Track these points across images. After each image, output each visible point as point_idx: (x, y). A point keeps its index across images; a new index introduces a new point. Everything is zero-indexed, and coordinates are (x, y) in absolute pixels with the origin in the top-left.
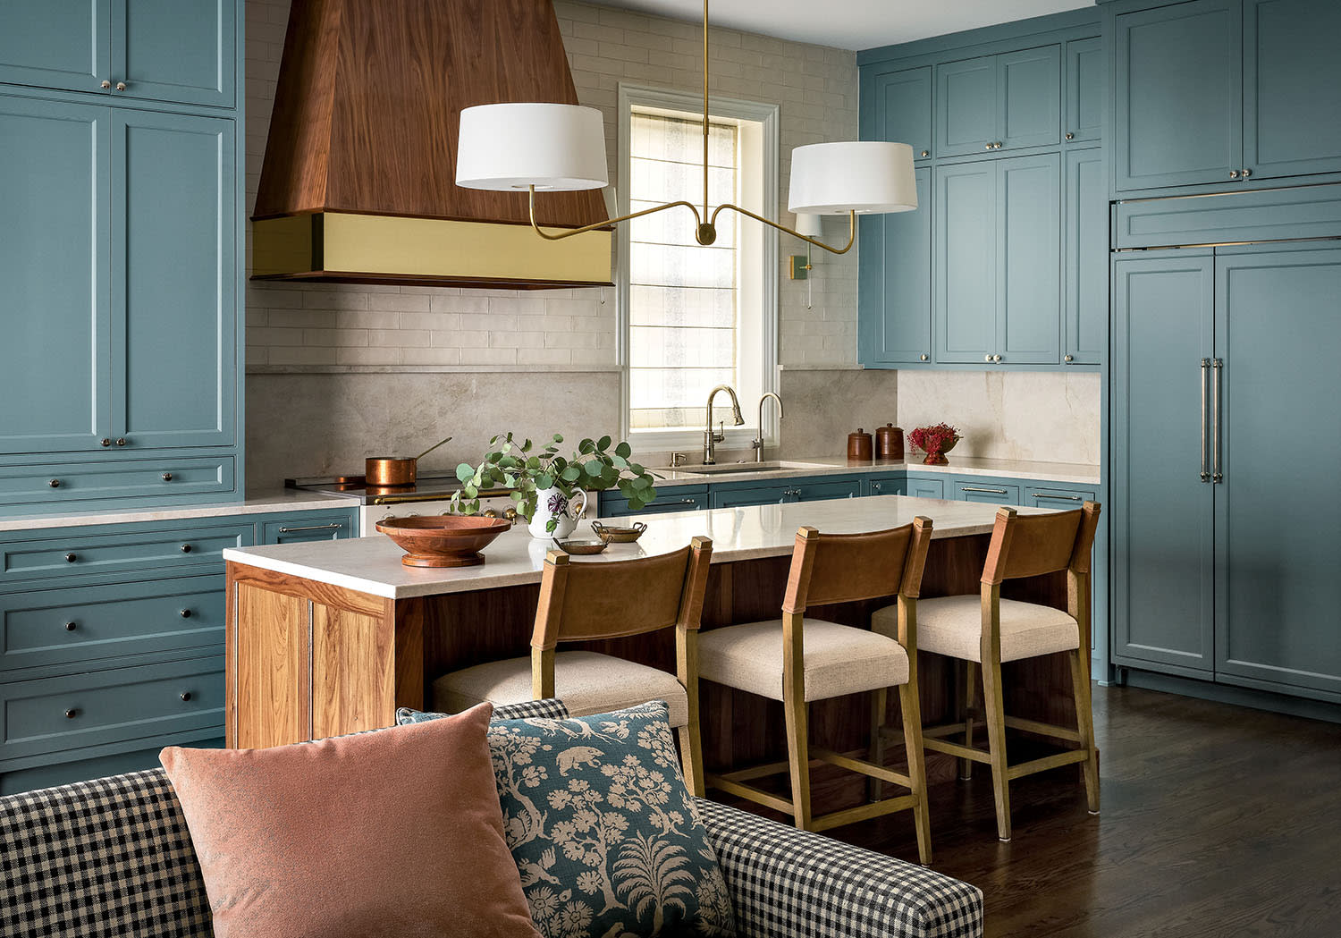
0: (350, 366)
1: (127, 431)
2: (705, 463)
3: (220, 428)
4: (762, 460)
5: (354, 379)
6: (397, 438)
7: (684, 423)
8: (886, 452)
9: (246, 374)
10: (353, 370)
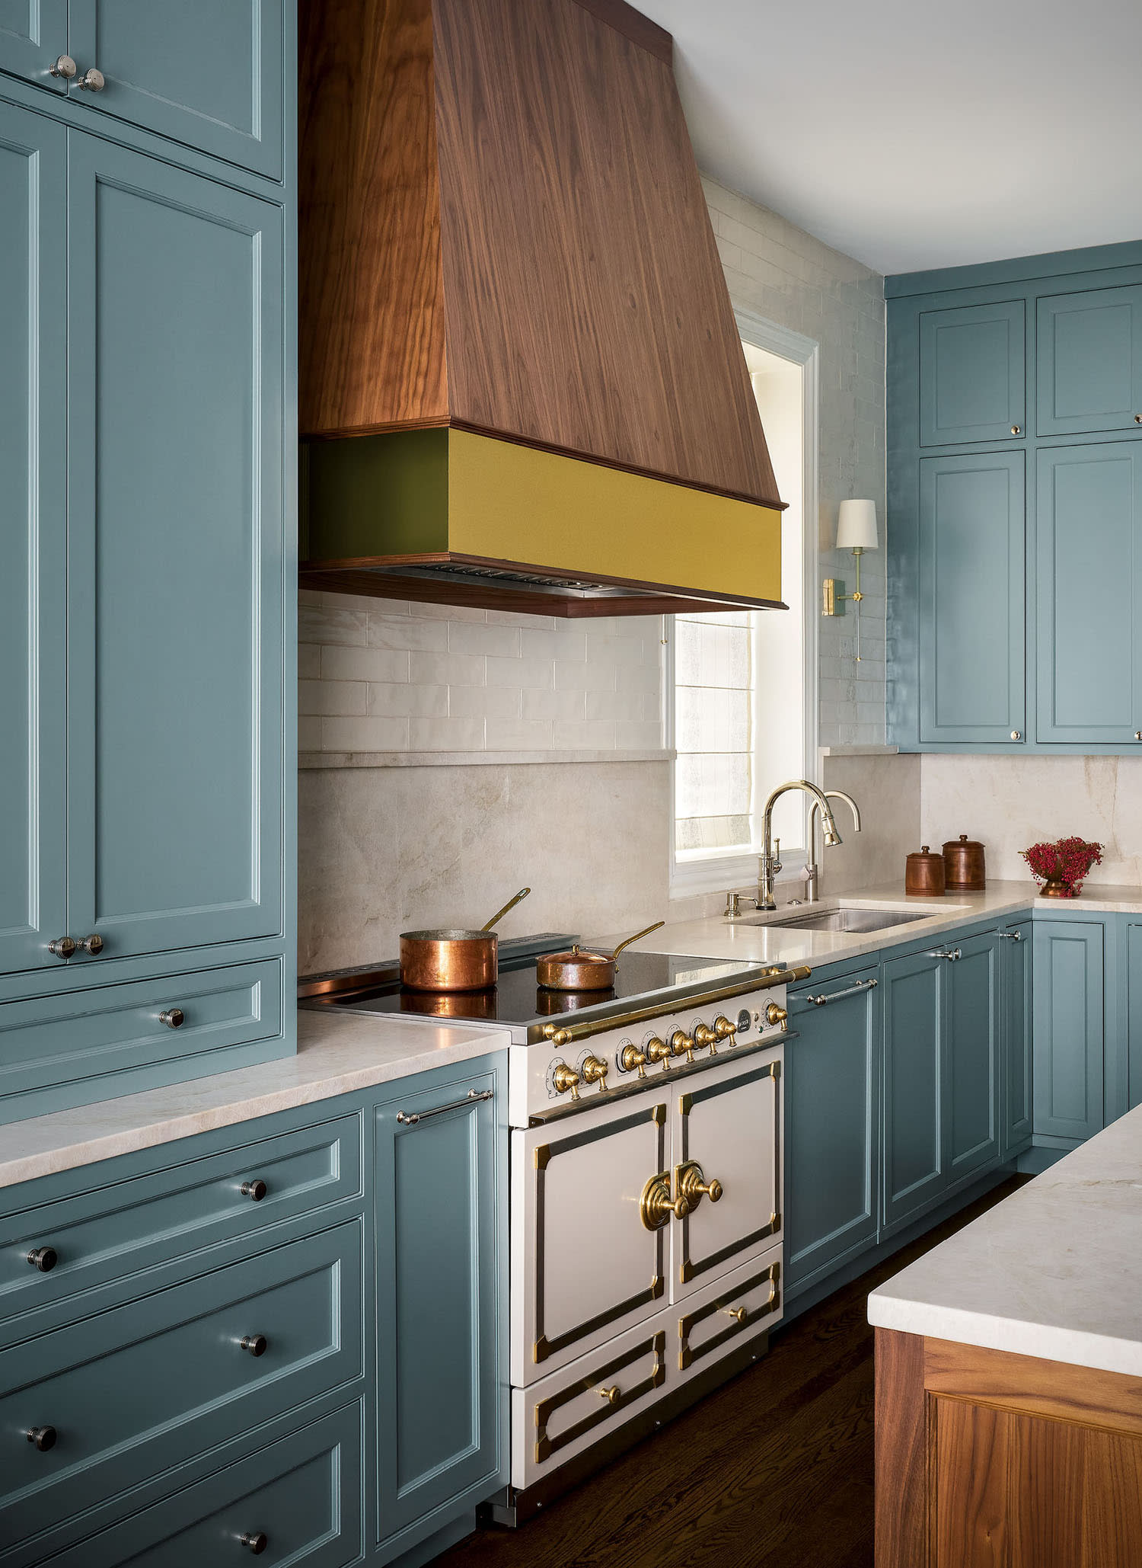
0: (351, 755)
1: (98, 914)
2: (759, 908)
3: (256, 896)
4: (816, 899)
5: (353, 779)
6: (410, 891)
7: (700, 842)
8: (962, 879)
9: (298, 769)
10: (354, 763)
